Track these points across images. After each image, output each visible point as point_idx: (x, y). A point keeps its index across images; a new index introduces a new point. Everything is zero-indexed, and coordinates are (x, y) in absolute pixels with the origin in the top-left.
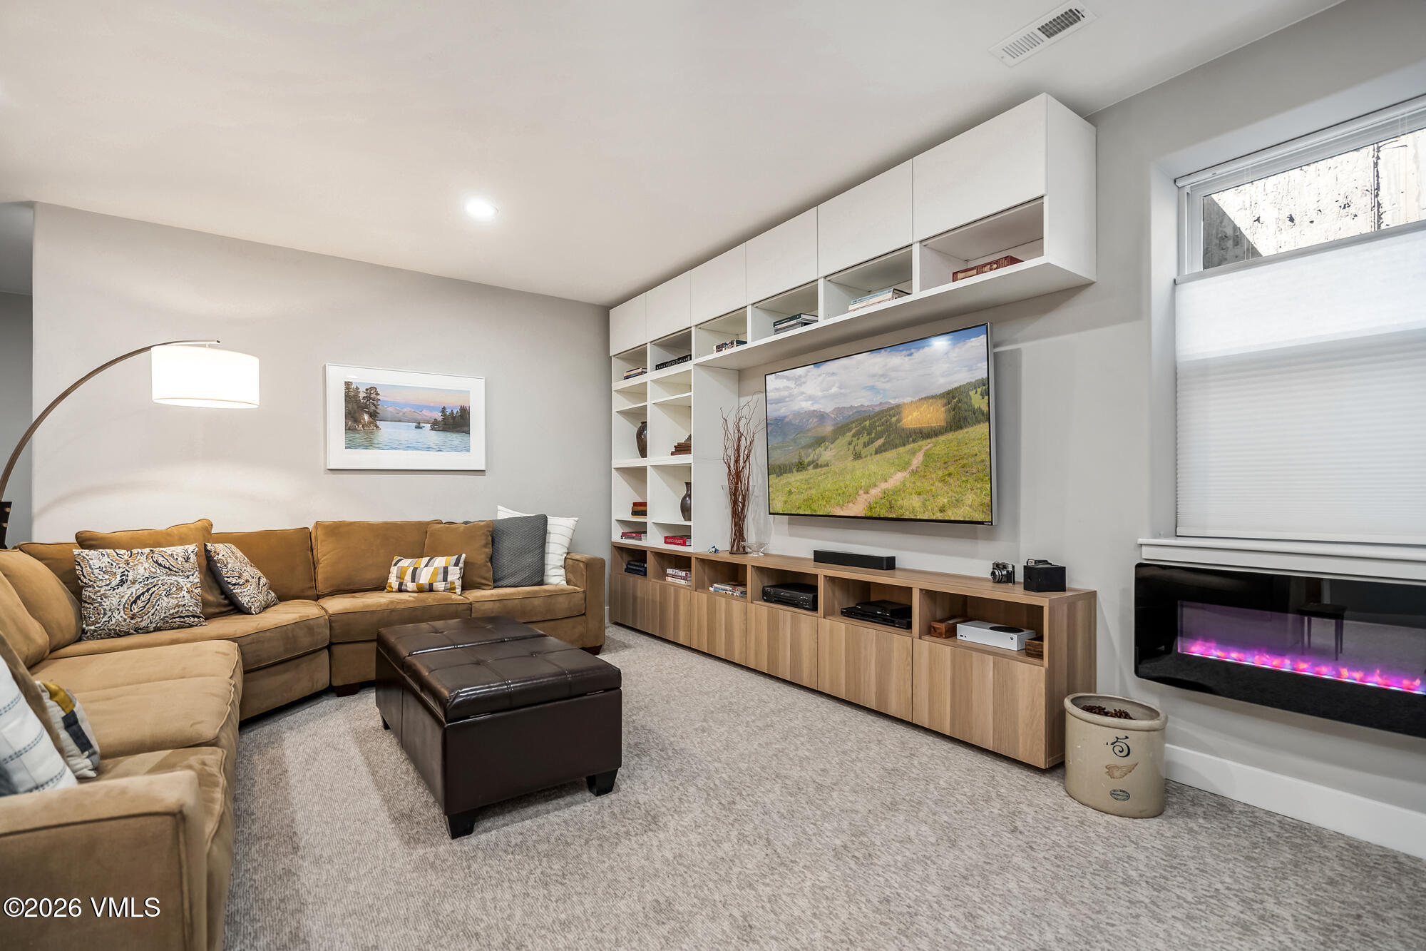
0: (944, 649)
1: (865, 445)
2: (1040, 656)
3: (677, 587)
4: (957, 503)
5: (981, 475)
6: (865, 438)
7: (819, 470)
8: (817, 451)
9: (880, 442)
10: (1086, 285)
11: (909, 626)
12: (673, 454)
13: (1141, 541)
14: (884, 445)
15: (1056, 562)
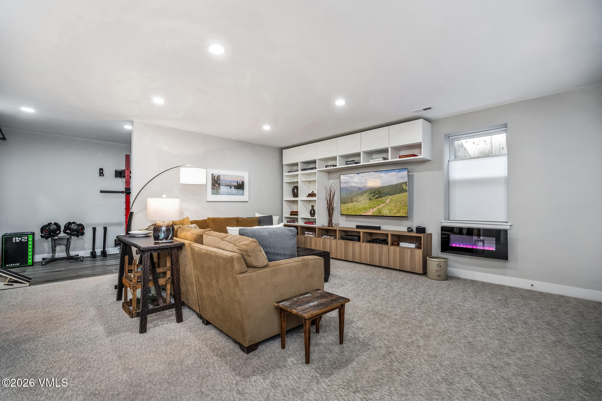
0: (397, 248)
1: (373, 196)
2: (421, 248)
3: (311, 237)
4: (399, 212)
5: (405, 205)
6: (373, 194)
7: (358, 203)
8: (357, 197)
9: (377, 196)
10: (429, 161)
11: (387, 244)
12: (307, 197)
13: (442, 221)
14: (378, 196)
15: (423, 226)
